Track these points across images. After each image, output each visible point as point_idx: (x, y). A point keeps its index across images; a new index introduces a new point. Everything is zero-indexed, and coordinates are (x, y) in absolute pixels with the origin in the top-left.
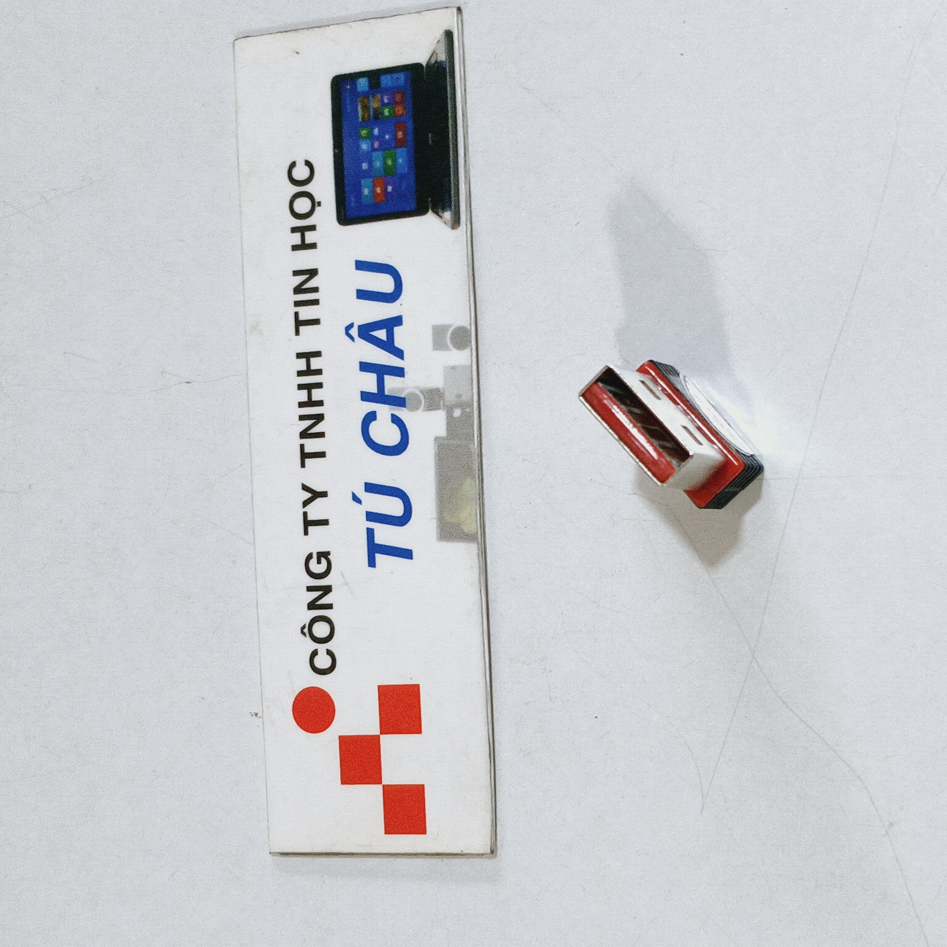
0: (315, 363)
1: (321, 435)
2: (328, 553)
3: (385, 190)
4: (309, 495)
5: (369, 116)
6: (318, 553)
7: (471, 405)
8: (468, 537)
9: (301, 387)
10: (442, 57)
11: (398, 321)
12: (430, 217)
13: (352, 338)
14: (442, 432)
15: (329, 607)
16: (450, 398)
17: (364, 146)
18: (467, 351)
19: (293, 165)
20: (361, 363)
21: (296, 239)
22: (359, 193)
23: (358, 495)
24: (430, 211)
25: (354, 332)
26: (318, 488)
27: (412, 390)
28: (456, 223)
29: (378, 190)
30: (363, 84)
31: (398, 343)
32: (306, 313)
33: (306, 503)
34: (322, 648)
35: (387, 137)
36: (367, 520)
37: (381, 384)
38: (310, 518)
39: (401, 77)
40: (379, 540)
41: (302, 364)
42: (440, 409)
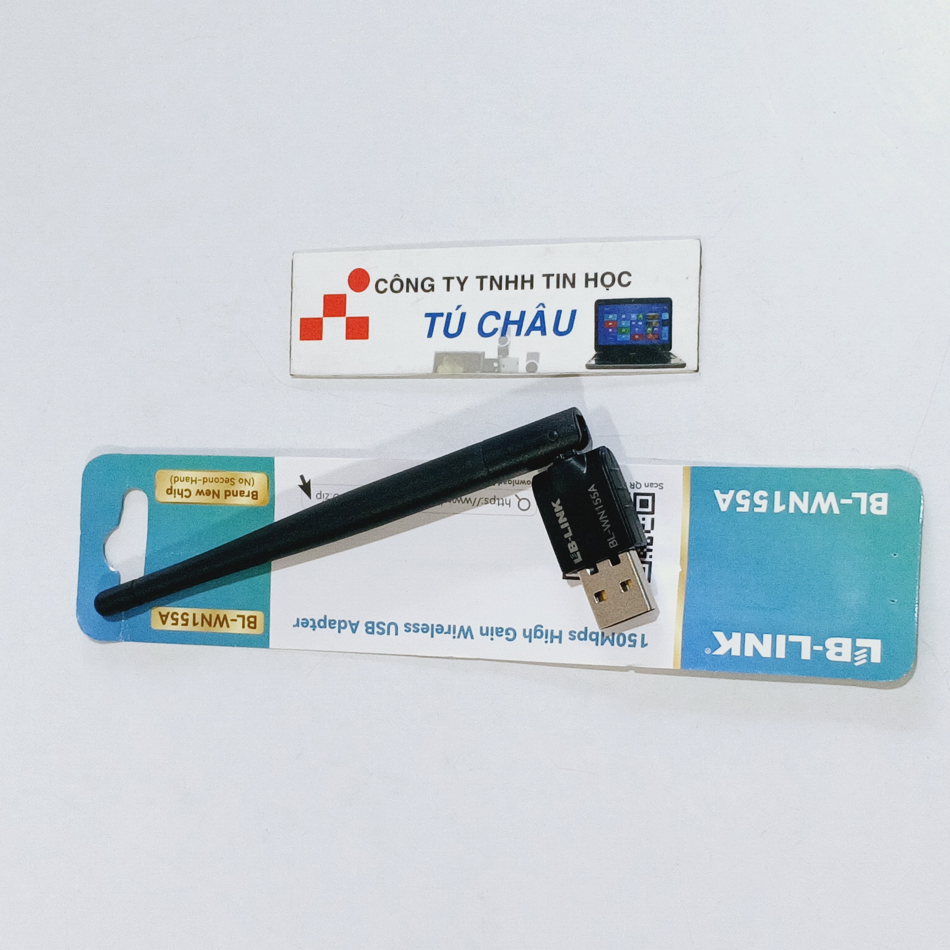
0: (527, 285)
1: (491, 288)
2: (433, 291)
3: (610, 327)
4: (462, 280)
5: (649, 319)
6: (434, 285)
7: (498, 372)
8: (435, 369)
9: (516, 277)
10: (673, 362)
11: (544, 333)
12: (594, 353)
13: (538, 307)
14: (487, 357)
15: (408, 290)
16: (503, 361)
17: (634, 316)
18: (525, 371)
19: (630, 275)
20: (524, 312)
21: (591, 276)
22: (609, 313)
23: (460, 309)
24: (597, 353)
25: (541, 308)
26: (465, 286)
27: (509, 340)
28: (589, 367)
29: (610, 324)
30: (666, 316)
31: (533, 333)
32: (553, 280)
33: (458, 278)
34: (388, 286)
35: (637, 329)
36: (448, 313)
37: (514, 323)
38: (451, 281)
39: (666, 339)
40: (438, 319)
41: (527, 278)
42: (499, 354)
